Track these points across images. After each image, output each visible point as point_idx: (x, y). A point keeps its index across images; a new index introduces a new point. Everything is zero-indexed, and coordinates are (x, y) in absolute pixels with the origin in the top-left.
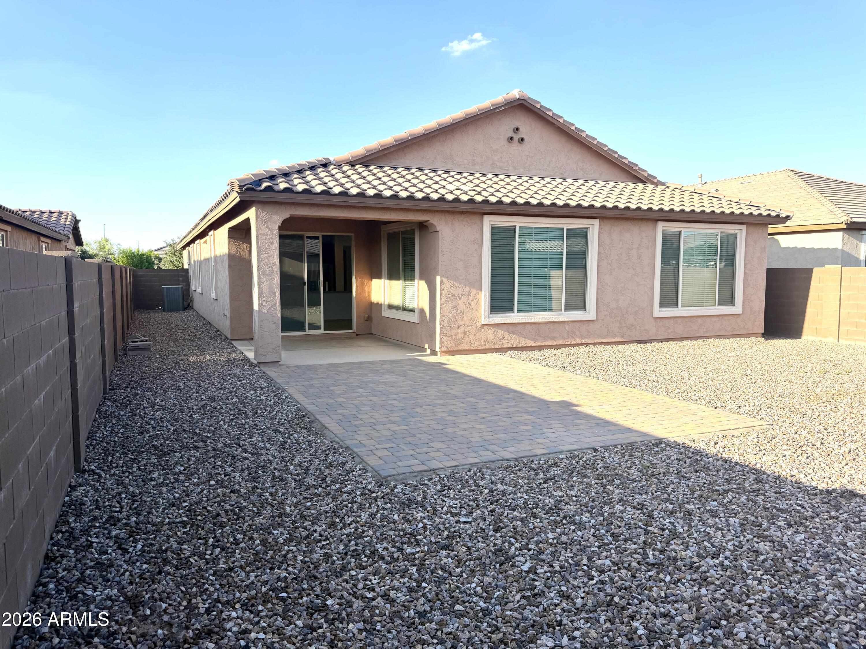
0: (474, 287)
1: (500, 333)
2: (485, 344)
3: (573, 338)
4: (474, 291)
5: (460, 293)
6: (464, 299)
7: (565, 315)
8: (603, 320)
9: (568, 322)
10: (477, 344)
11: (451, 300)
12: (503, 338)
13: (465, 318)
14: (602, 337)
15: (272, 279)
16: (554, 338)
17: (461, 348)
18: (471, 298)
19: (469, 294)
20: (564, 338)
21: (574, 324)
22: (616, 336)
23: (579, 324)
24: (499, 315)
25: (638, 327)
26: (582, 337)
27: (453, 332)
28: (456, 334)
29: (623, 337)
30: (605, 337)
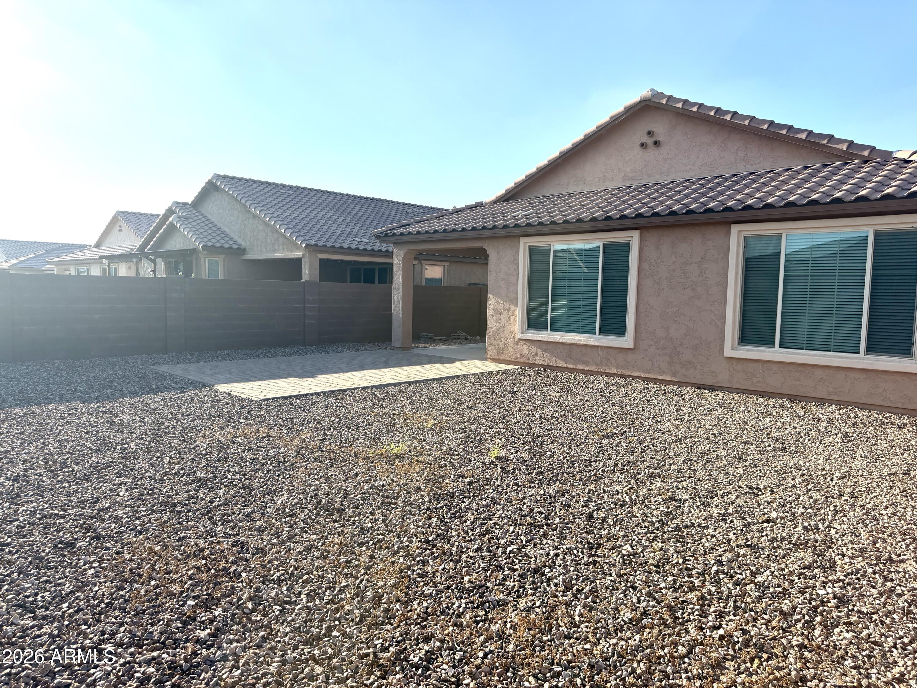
0: (513, 304)
1: (534, 349)
2: (520, 358)
3: (607, 366)
4: (512, 308)
5: (502, 308)
6: (505, 314)
7: (599, 339)
8: (646, 350)
9: (602, 347)
10: (514, 356)
11: (495, 314)
12: (536, 355)
13: (506, 331)
14: (644, 372)
15: (399, 293)
16: (586, 363)
17: (501, 358)
18: (511, 313)
19: (509, 310)
20: (597, 365)
21: (609, 350)
22: (664, 373)
23: (615, 351)
24: (533, 332)
25: (699, 367)
26: (618, 367)
27: (496, 342)
28: (498, 345)
29: (674, 374)
30: (648, 372)
